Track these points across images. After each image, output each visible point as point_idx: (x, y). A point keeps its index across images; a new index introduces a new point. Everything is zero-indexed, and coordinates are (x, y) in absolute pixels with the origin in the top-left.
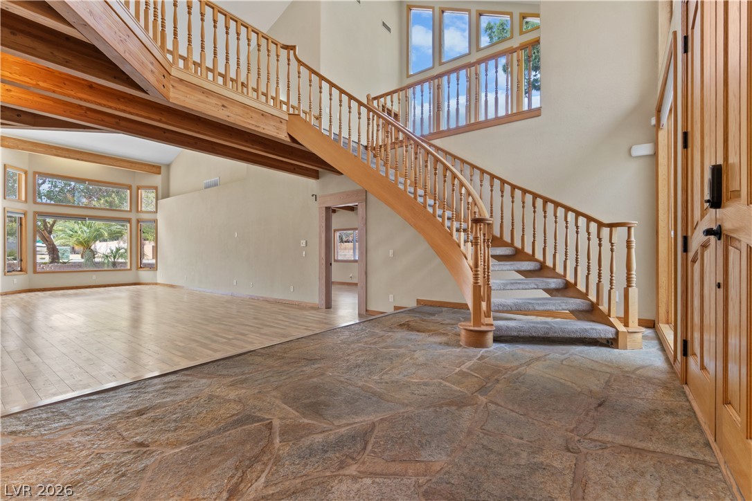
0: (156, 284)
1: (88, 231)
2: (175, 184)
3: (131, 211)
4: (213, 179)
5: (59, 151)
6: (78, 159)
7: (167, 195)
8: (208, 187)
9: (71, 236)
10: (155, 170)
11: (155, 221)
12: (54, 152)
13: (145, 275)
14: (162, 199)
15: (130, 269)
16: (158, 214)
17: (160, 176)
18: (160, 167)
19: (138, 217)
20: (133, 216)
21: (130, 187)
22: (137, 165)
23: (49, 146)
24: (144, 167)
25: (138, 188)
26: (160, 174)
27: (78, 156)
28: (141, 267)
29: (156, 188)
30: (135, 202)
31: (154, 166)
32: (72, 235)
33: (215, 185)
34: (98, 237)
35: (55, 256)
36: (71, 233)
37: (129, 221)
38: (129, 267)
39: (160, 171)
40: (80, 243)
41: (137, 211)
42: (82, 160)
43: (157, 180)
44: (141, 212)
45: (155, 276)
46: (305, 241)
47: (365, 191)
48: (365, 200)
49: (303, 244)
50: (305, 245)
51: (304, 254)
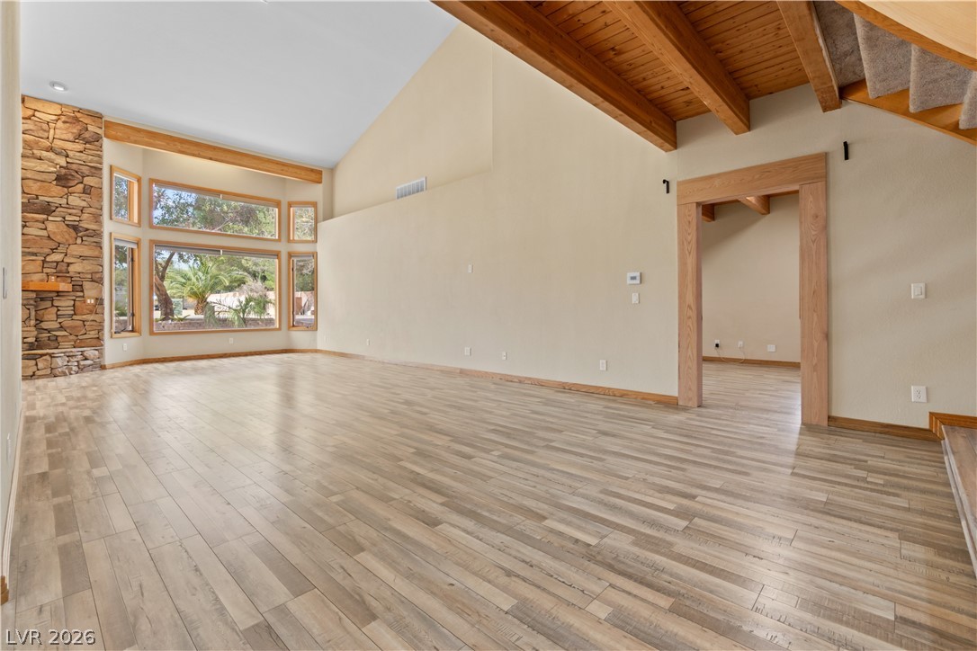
0: (316, 351)
1: (203, 278)
2: (343, 197)
3: (279, 240)
4: (415, 182)
5: (185, 146)
6: (211, 159)
7: (330, 215)
8: (403, 195)
9: (183, 285)
10: (313, 176)
11: (314, 255)
12: (179, 146)
13: (300, 338)
14: (324, 220)
15: (280, 329)
16: (318, 244)
17: (321, 185)
18: (320, 173)
19: (290, 250)
20: (283, 248)
21: (278, 204)
22: (291, 169)
23: (171, 137)
24: (299, 172)
25: (290, 205)
26: (321, 182)
27: (210, 154)
28: (294, 326)
29: (314, 205)
30: (285, 225)
31: (312, 170)
32: (185, 284)
33: (418, 189)
34: (215, 287)
35: (169, 311)
36: (184, 281)
37: (277, 255)
38: (277, 326)
39: (321, 178)
40: (194, 294)
41: (289, 241)
42: (216, 160)
43: (316, 192)
44: (294, 241)
45: (315, 340)
46: (637, 274)
47: (824, 157)
48: (825, 177)
49: (633, 278)
50: (638, 281)
51: (635, 298)
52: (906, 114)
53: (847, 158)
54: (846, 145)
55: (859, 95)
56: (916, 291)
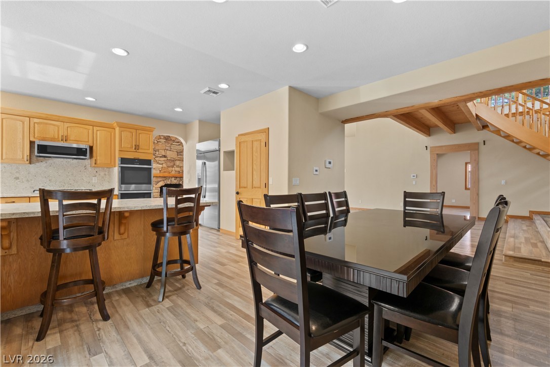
46: (415, 175)
47: (478, 144)
48: (478, 149)
49: (414, 176)
50: (415, 177)
51: (414, 183)
52: (501, 136)
53: (484, 144)
54: (484, 141)
55: (487, 129)
56: (503, 182)
